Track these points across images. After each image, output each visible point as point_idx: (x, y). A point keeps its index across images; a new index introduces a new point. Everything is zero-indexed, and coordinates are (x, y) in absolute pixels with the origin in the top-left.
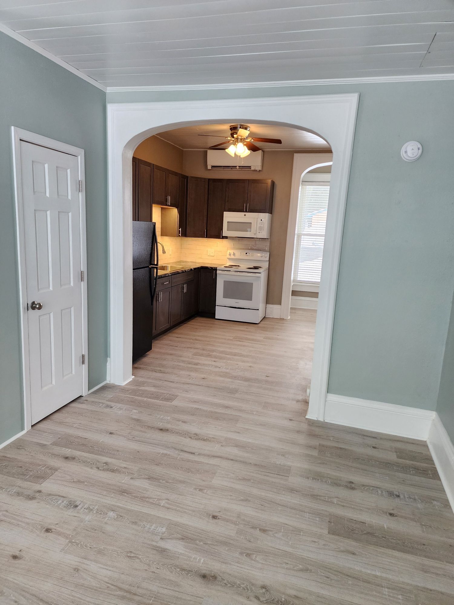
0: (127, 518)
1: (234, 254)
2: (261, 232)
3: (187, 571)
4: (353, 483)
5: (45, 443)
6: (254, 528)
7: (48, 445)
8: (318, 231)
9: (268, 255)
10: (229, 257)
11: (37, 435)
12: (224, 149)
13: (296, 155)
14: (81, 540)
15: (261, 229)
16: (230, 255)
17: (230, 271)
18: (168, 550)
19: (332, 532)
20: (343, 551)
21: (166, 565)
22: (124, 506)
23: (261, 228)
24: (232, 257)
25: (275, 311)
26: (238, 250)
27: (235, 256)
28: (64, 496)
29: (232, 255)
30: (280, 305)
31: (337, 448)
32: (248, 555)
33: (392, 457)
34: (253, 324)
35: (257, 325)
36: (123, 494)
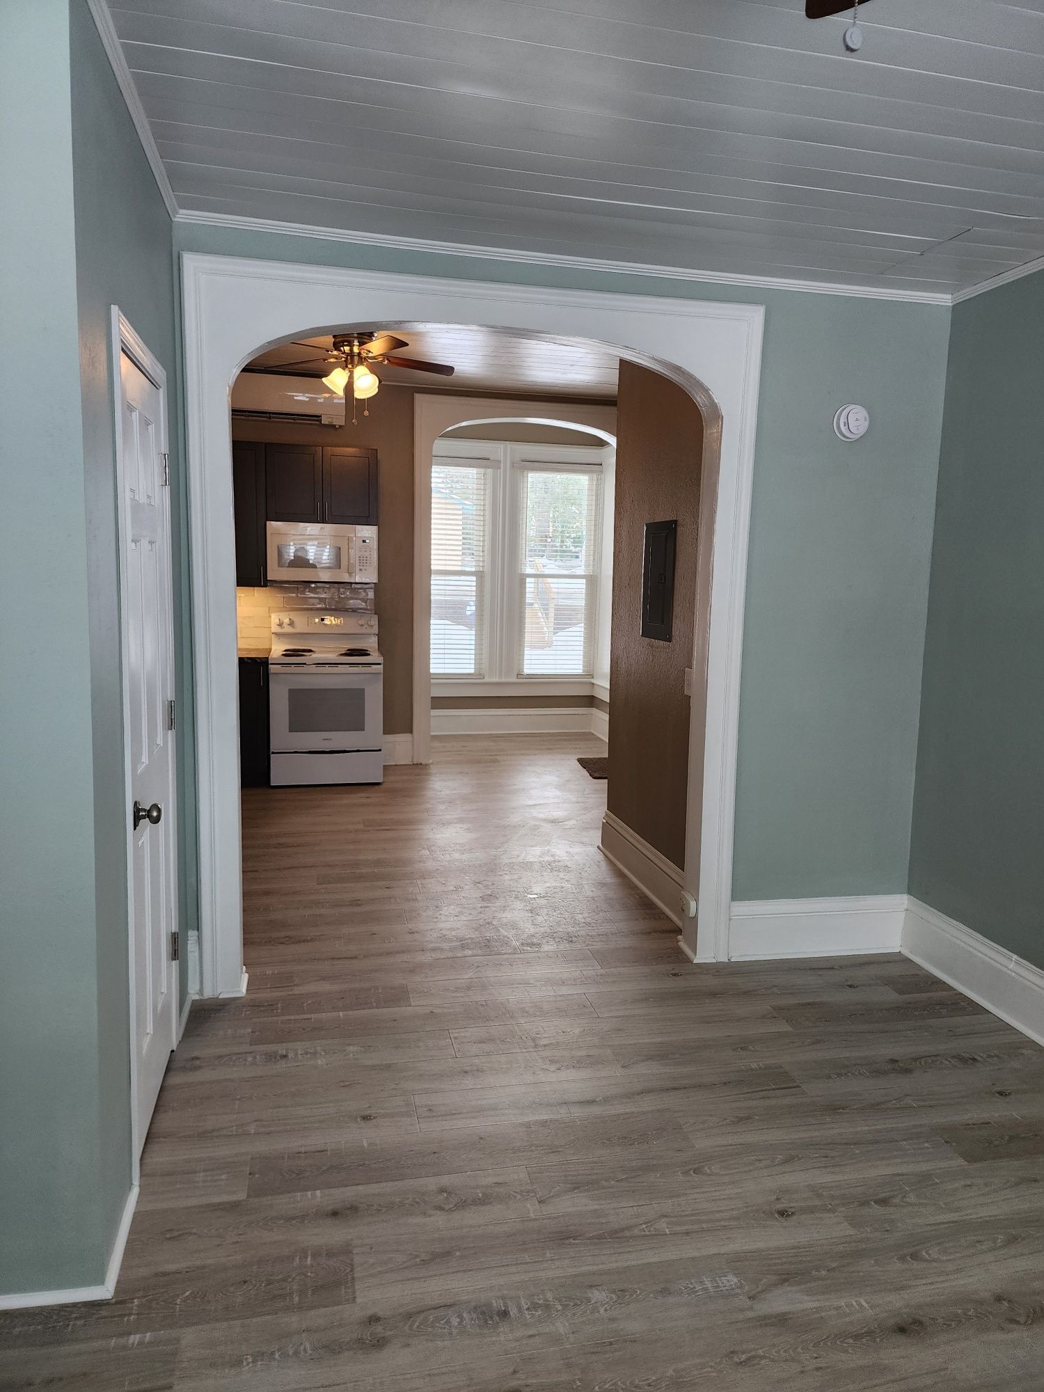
0: (640, 1289)
1: (291, 624)
2: (365, 570)
3: (866, 1335)
4: (897, 1061)
5: (234, 1198)
6: (864, 1203)
7: (245, 1201)
8: (448, 562)
9: (374, 621)
10: (278, 630)
11: (178, 1186)
12: (321, 376)
13: (418, 397)
14: (609, 1379)
15: (365, 562)
16: (280, 625)
17: (305, 664)
18: (789, 1313)
19: (971, 1158)
20: (1017, 1184)
21: (822, 1343)
22: (601, 1266)
23: (365, 559)
24: (288, 629)
25: (400, 748)
26: (296, 612)
27: (293, 627)
28: (449, 1302)
29: (284, 625)
30: (410, 735)
31: (803, 1005)
32: (915, 1256)
33: (890, 996)
34: (371, 787)
35: (376, 787)
36: (567, 1241)
